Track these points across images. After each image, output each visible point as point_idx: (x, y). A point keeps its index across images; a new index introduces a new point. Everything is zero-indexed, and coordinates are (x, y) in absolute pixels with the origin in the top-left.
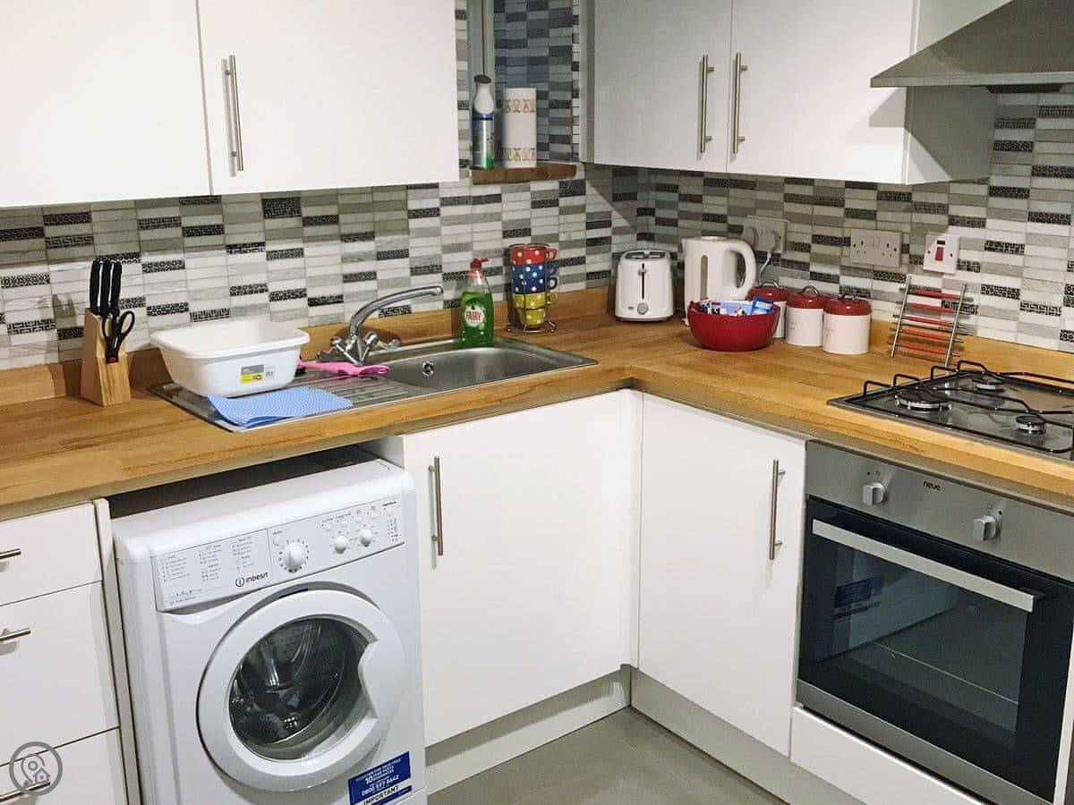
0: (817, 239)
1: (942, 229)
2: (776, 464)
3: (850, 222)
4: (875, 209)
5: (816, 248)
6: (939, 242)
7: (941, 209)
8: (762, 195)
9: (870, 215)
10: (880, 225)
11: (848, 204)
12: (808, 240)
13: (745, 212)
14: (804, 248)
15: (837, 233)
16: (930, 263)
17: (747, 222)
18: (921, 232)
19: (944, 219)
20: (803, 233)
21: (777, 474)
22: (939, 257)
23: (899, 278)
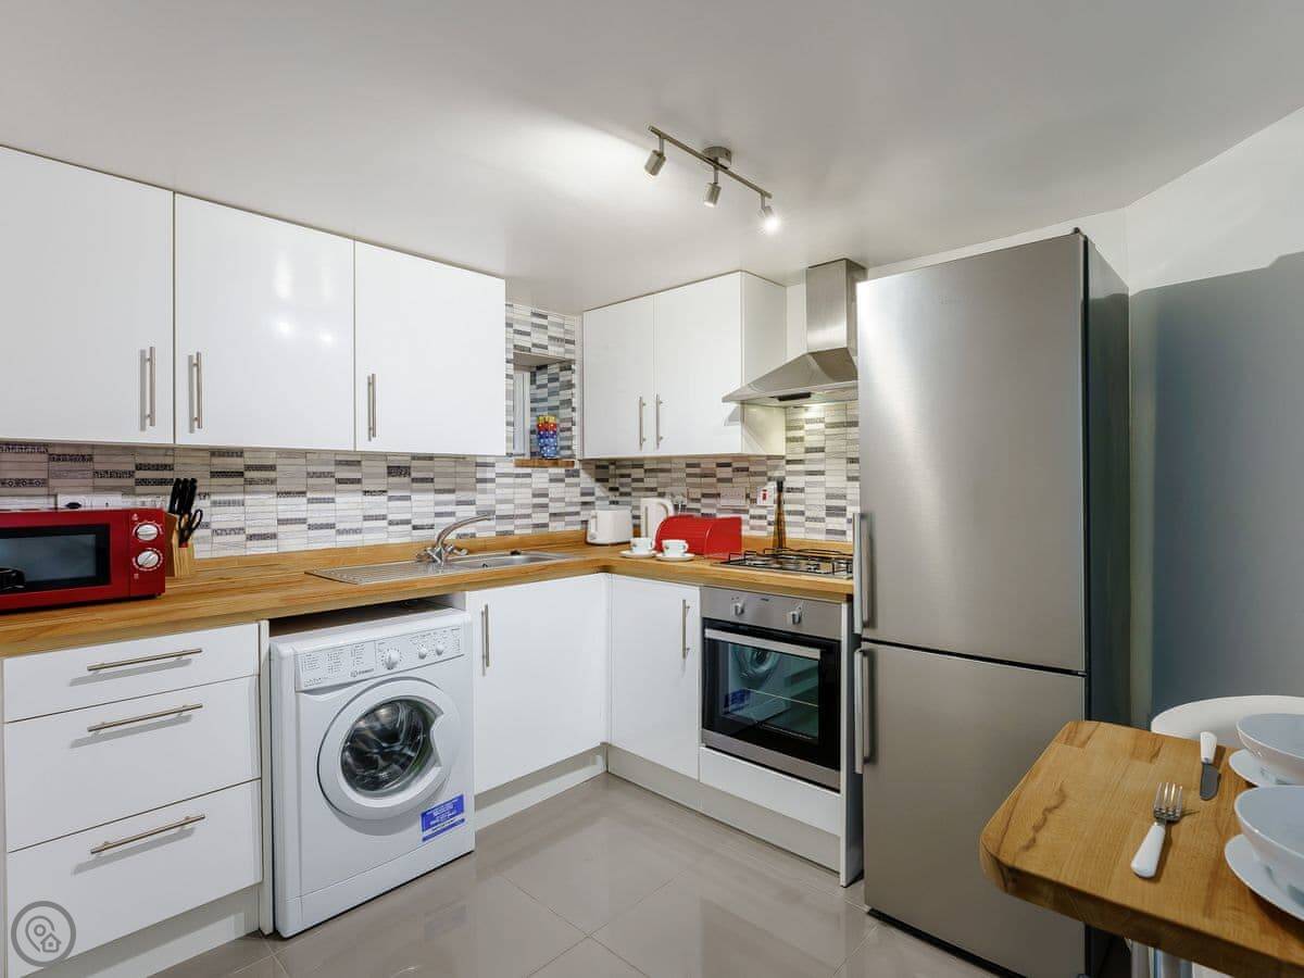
0: (704, 495)
1: (765, 484)
2: (684, 601)
3: (720, 485)
4: (730, 477)
5: (704, 501)
6: (763, 491)
7: (763, 474)
8: (674, 475)
9: (729, 480)
10: (734, 485)
11: (718, 476)
12: (699, 496)
13: (665, 485)
14: (698, 500)
15: (713, 491)
16: (760, 501)
17: (668, 490)
18: (754, 486)
19: (765, 479)
20: (696, 493)
21: (685, 608)
22: (764, 498)
23: (746, 512)
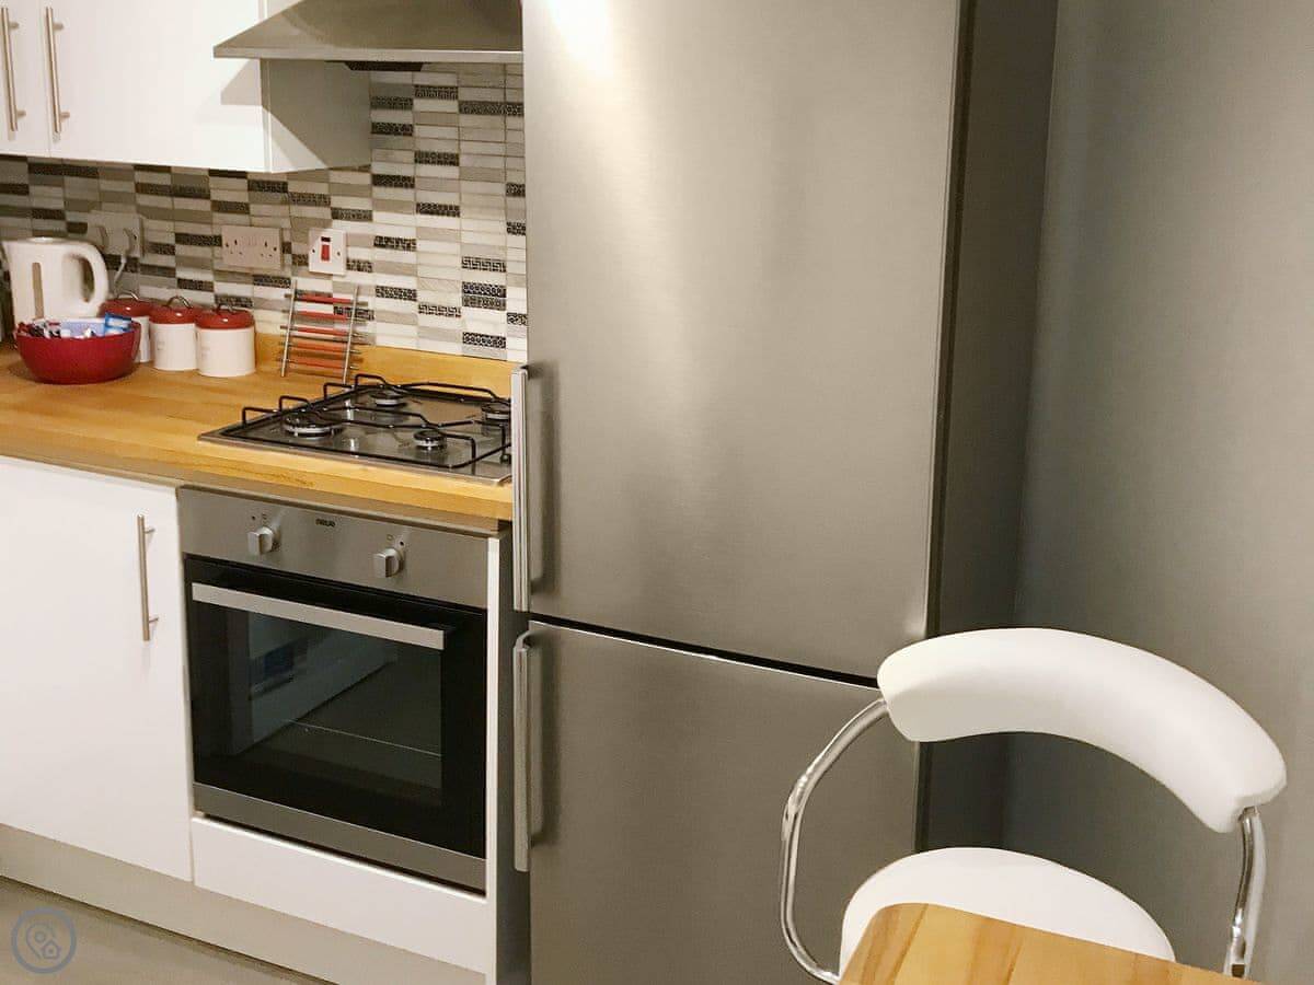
0: (182, 238)
1: (325, 224)
2: (141, 521)
3: (218, 217)
4: (247, 201)
5: (181, 249)
6: (324, 239)
7: (322, 201)
8: (106, 185)
9: (242, 209)
10: (255, 220)
11: (215, 196)
12: (171, 240)
13: (87, 206)
14: (168, 250)
15: (206, 231)
16: (315, 263)
17: (92, 219)
18: (301, 227)
19: (326, 213)
20: (163, 232)
21: (144, 533)
22: (325, 256)
23: (283, 282)
